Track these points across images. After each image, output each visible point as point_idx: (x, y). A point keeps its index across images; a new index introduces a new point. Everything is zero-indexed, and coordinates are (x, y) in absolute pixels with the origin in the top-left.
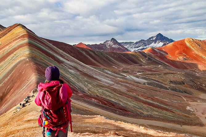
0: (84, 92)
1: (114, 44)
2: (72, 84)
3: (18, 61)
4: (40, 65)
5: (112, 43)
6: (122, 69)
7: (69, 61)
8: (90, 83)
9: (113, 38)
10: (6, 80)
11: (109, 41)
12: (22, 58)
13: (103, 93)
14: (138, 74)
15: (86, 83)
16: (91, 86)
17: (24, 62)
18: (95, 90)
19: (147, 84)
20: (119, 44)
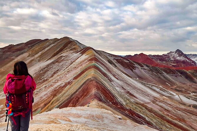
0: (122, 105)
1: (180, 56)
2: (115, 98)
3: (87, 79)
4: (98, 83)
5: (176, 54)
6: (175, 87)
7: (118, 79)
8: (128, 100)
9: (178, 50)
10: (80, 90)
11: (173, 52)
12: (90, 77)
13: (136, 108)
14: (192, 94)
15: (126, 99)
16: (128, 102)
17: (90, 80)
18: (130, 105)
19: (192, 107)
20: (186, 56)
